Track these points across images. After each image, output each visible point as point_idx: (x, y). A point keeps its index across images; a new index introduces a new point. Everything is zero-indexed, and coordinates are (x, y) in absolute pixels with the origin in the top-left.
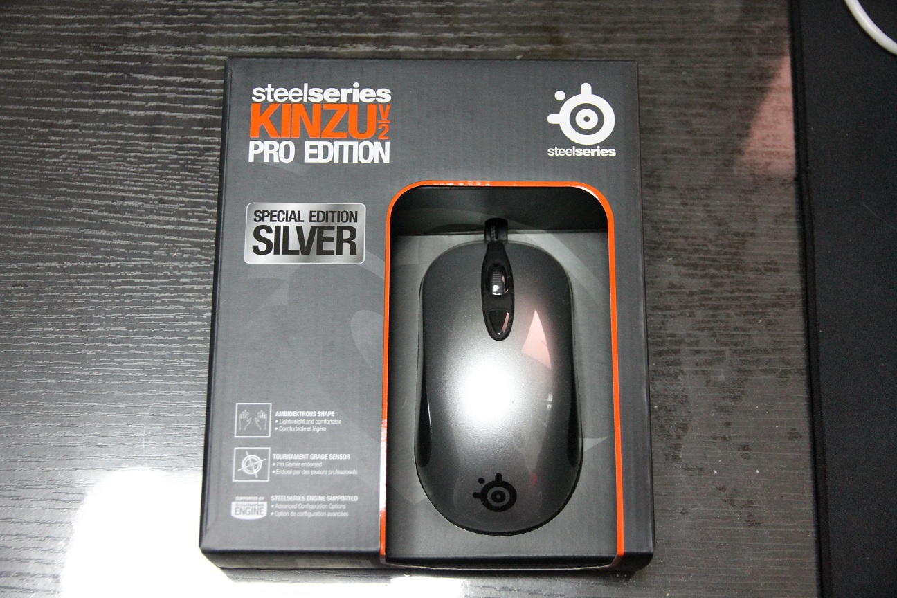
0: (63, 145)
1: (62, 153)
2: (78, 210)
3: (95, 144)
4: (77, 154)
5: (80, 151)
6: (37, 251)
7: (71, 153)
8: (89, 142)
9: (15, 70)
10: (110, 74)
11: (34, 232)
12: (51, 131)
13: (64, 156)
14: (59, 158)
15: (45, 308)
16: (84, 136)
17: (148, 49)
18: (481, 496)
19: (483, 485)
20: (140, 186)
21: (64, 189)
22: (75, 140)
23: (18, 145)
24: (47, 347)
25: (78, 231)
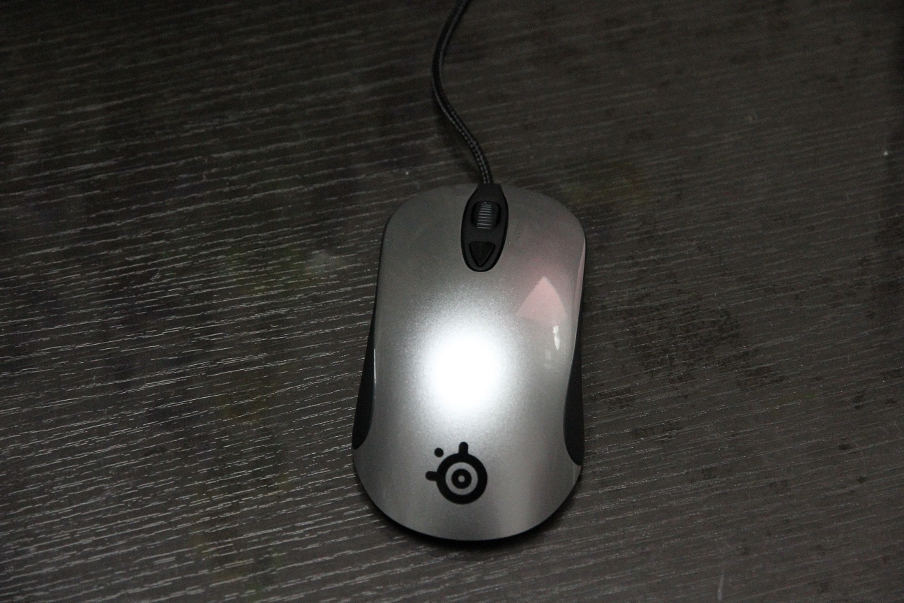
0: (149, 264)
1: (154, 273)
2: (202, 338)
3: (194, 251)
4: (174, 269)
5: (177, 265)
6: (162, 403)
7: (163, 272)
8: (184, 251)
9: (46, 188)
10: (182, 162)
11: (151, 380)
12: (126, 250)
13: (157, 276)
14: (151, 281)
15: (204, 470)
16: (174, 245)
17: (225, 120)
18: (436, 476)
19: (441, 459)
20: (280, 288)
21: (173, 317)
22: (164, 253)
23: (85, 279)
24: (225, 520)
25: (212, 364)
